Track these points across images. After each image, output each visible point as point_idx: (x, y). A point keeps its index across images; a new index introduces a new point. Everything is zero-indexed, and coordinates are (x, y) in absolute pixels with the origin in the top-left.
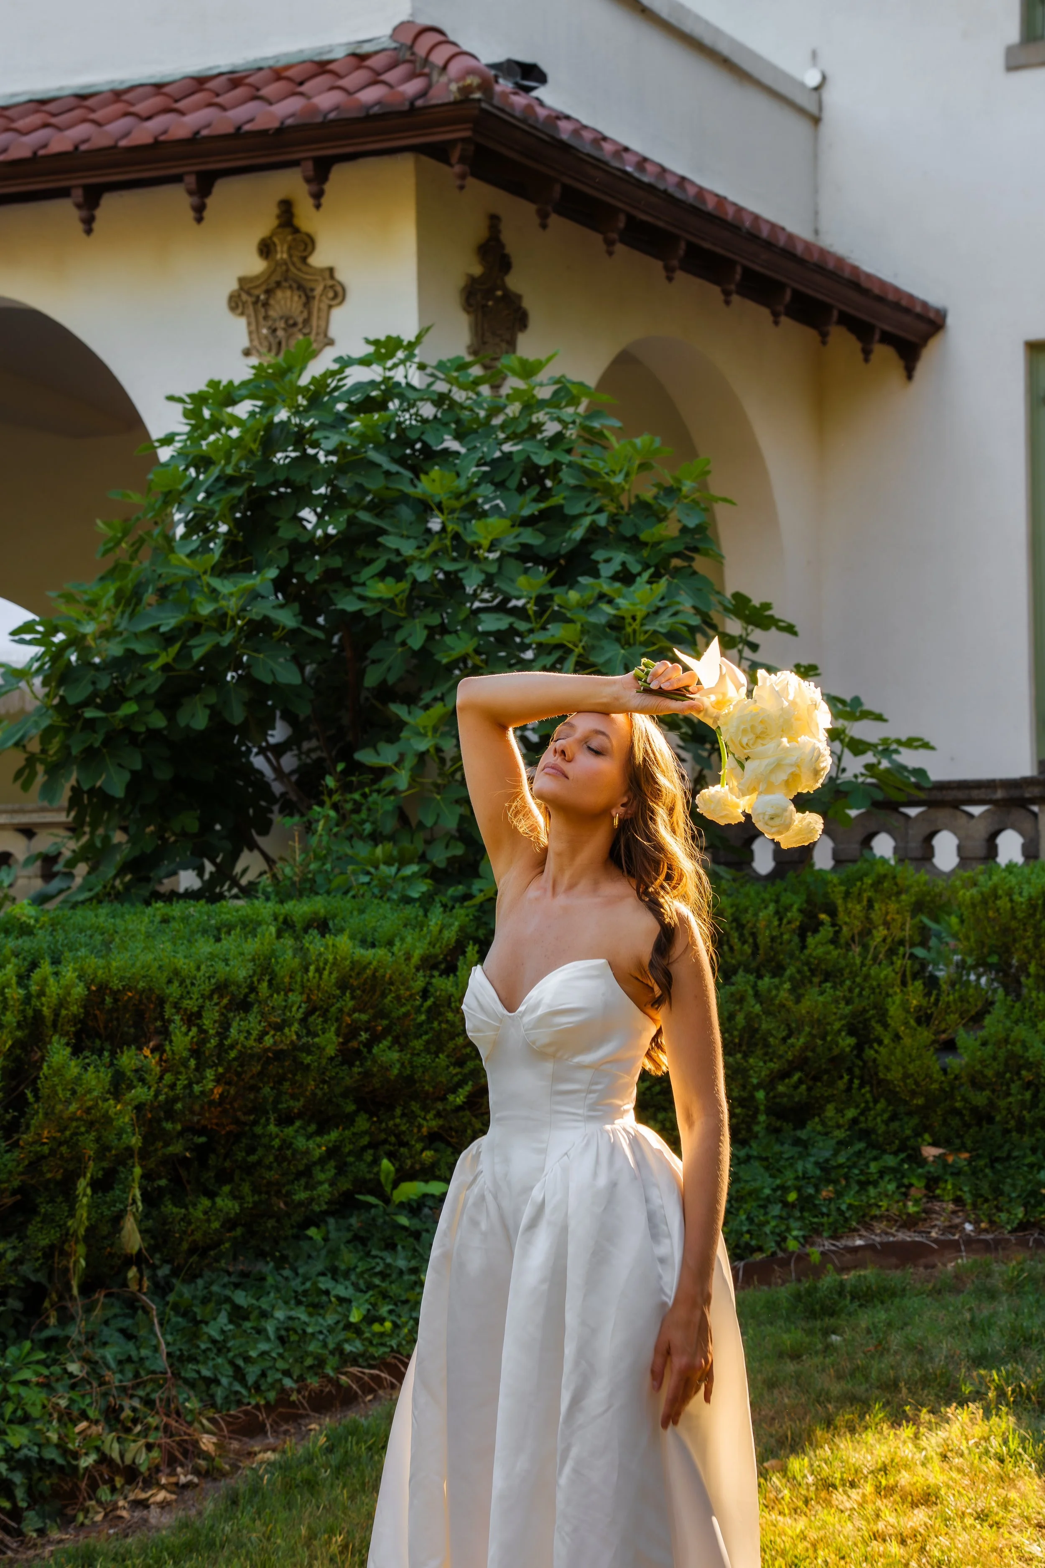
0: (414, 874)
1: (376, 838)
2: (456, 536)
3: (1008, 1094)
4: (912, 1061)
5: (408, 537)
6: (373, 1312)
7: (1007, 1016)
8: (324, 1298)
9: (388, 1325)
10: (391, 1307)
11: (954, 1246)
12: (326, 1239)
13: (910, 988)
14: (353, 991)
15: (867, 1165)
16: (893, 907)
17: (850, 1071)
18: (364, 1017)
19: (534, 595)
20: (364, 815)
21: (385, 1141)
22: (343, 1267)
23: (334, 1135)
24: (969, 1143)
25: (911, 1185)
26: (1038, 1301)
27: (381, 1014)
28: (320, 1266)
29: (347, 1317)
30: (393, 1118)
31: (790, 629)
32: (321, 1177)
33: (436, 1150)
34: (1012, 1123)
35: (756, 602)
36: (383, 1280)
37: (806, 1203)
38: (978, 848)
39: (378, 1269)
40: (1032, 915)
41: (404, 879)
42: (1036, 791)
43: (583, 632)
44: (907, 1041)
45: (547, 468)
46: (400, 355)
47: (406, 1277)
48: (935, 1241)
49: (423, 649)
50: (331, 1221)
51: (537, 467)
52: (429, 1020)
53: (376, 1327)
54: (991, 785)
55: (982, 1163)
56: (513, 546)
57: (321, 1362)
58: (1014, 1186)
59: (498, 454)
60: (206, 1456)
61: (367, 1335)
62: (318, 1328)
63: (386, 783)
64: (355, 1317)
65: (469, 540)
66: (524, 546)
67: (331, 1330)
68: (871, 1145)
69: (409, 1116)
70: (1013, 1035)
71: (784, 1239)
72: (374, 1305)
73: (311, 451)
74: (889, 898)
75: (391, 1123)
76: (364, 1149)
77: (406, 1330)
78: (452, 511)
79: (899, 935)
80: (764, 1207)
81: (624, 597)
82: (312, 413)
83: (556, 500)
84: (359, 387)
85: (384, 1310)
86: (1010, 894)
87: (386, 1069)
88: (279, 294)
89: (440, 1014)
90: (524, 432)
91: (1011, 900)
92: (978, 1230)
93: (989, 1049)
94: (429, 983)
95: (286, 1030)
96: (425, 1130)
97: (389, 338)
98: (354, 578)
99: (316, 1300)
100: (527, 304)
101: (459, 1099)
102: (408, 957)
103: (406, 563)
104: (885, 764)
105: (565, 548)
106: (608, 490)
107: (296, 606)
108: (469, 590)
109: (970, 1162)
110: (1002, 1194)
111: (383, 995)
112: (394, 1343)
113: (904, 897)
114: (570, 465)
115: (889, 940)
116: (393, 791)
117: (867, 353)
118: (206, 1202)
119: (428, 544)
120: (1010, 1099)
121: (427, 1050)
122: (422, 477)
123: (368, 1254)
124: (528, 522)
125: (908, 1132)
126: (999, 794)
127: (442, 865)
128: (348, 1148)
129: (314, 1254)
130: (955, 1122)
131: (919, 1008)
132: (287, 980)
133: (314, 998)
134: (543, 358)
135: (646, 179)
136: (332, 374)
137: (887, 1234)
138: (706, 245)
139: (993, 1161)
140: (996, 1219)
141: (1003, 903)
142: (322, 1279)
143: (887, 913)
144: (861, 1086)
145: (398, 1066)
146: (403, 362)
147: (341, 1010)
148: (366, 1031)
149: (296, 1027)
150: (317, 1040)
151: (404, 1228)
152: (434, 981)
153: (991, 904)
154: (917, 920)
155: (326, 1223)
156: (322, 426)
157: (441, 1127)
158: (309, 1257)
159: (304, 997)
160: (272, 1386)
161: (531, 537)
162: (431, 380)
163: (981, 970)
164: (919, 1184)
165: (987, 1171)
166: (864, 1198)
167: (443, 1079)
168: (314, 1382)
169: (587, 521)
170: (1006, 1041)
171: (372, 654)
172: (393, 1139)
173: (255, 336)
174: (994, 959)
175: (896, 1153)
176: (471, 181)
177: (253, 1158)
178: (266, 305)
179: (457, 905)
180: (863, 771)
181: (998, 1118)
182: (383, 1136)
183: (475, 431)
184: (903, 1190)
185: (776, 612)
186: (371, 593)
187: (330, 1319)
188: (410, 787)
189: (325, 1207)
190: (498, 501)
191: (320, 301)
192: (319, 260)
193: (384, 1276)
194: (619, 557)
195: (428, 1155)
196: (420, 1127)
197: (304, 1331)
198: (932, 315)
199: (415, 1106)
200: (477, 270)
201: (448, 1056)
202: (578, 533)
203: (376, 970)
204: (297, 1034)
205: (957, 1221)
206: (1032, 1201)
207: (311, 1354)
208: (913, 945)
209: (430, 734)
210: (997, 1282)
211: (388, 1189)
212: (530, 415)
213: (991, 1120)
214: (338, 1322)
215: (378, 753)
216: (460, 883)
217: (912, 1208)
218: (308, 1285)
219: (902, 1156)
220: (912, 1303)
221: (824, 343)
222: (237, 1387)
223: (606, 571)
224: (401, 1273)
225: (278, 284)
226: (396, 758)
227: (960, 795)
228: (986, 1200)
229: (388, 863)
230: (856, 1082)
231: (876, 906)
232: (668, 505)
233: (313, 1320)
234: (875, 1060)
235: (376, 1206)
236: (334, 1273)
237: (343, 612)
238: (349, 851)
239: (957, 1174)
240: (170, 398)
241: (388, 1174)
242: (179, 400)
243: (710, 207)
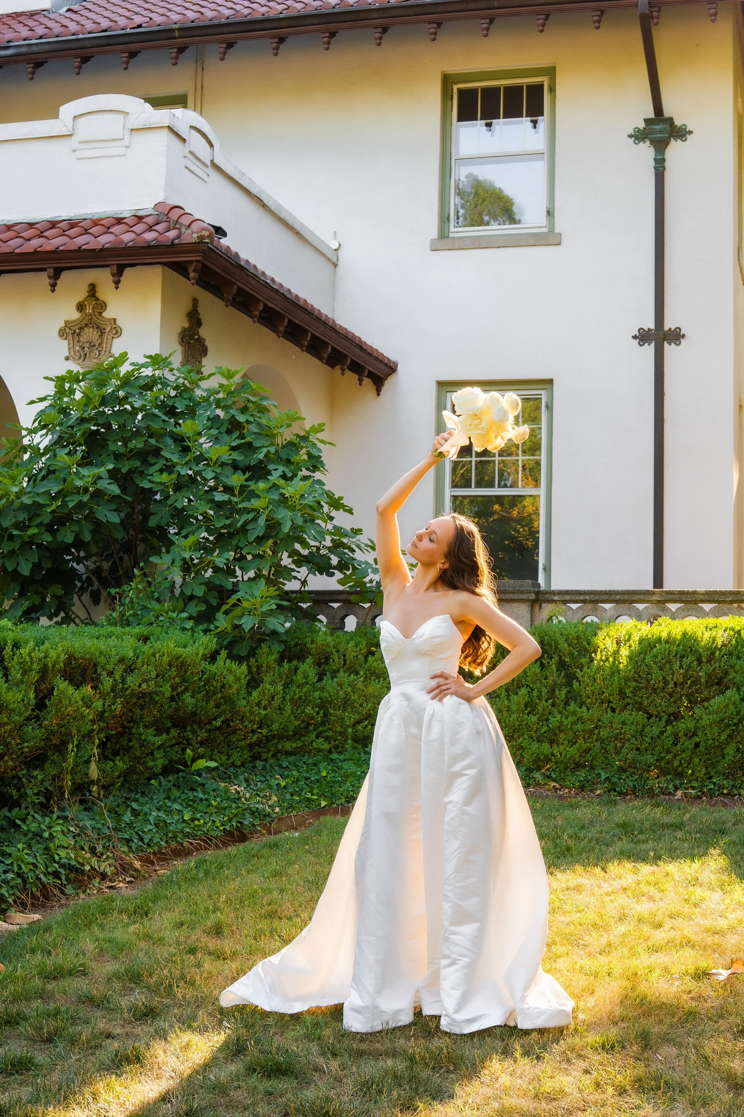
0: (185, 617)
5: (173, 453)
6: (194, 816)
8: (170, 809)
9: (202, 821)
10: (201, 814)
20: (154, 588)
29: (183, 817)
30: (186, 731)
31: (350, 511)
32: (158, 756)
33: (205, 748)
36: (194, 803)
39: (191, 798)
43: (269, 503)
46: (161, 364)
49: (182, 508)
53: (196, 823)
56: (228, 460)
59: (214, 415)
60: (136, 870)
61: (193, 825)
64: (186, 817)
65: (206, 455)
66: (234, 460)
67: (177, 822)
72: (194, 813)
73: (126, 407)
75: (185, 734)
76: (174, 745)
77: (209, 825)
83: (248, 439)
85: (199, 815)
88: (86, 330)
96: (199, 738)
97: (156, 355)
98: (147, 472)
99: (167, 809)
100: (207, 343)
101: (218, 723)
103: (174, 465)
105: (256, 462)
107: (119, 484)
112: (205, 830)
114: (254, 422)
117: (361, 382)
118: (111, 763)
123: (183, 792)
124: (235, 449)
128: (168, 744)
134: (237, 369)
135: (275, 287)
136: (135, 371)
138: (297, 321)
145: (192, 706)
146: (163, 367)
151: (197, 782)
160: (155, 844)
161: (237, 456)
167: (210, 714)
168: (174, 844)
169: (265, 450)
171: (151, 510)
172: (185, 742)
173: (72, 350)
177: (130, 744)
178: (78, 335)
185: (344, 502)
186: (156, 479)
187: (176, 818)
191: (109, 335)
192: (108, 314)
193: (194, 801)
194: (281, 468)
195: (201, 750)
196: (198, 736)
197: (165, 822)
198: (391, 365)
199: (196, 727)
200: (187, 325)
202: (261, 455)
209: (188, 550)
211: (189, 763)
214: (179, 820)
215: (161, 558)
216: (205, 623)
222: (140, 844)
223: (276, 474)
225: (86, 325)
226: (171, 561)
232: (302, 444)
237: (141, 488)
238: (148, 605)
240: (46, 378)
241: (189, 756)
242: (51, 379)
243: (301, 303)
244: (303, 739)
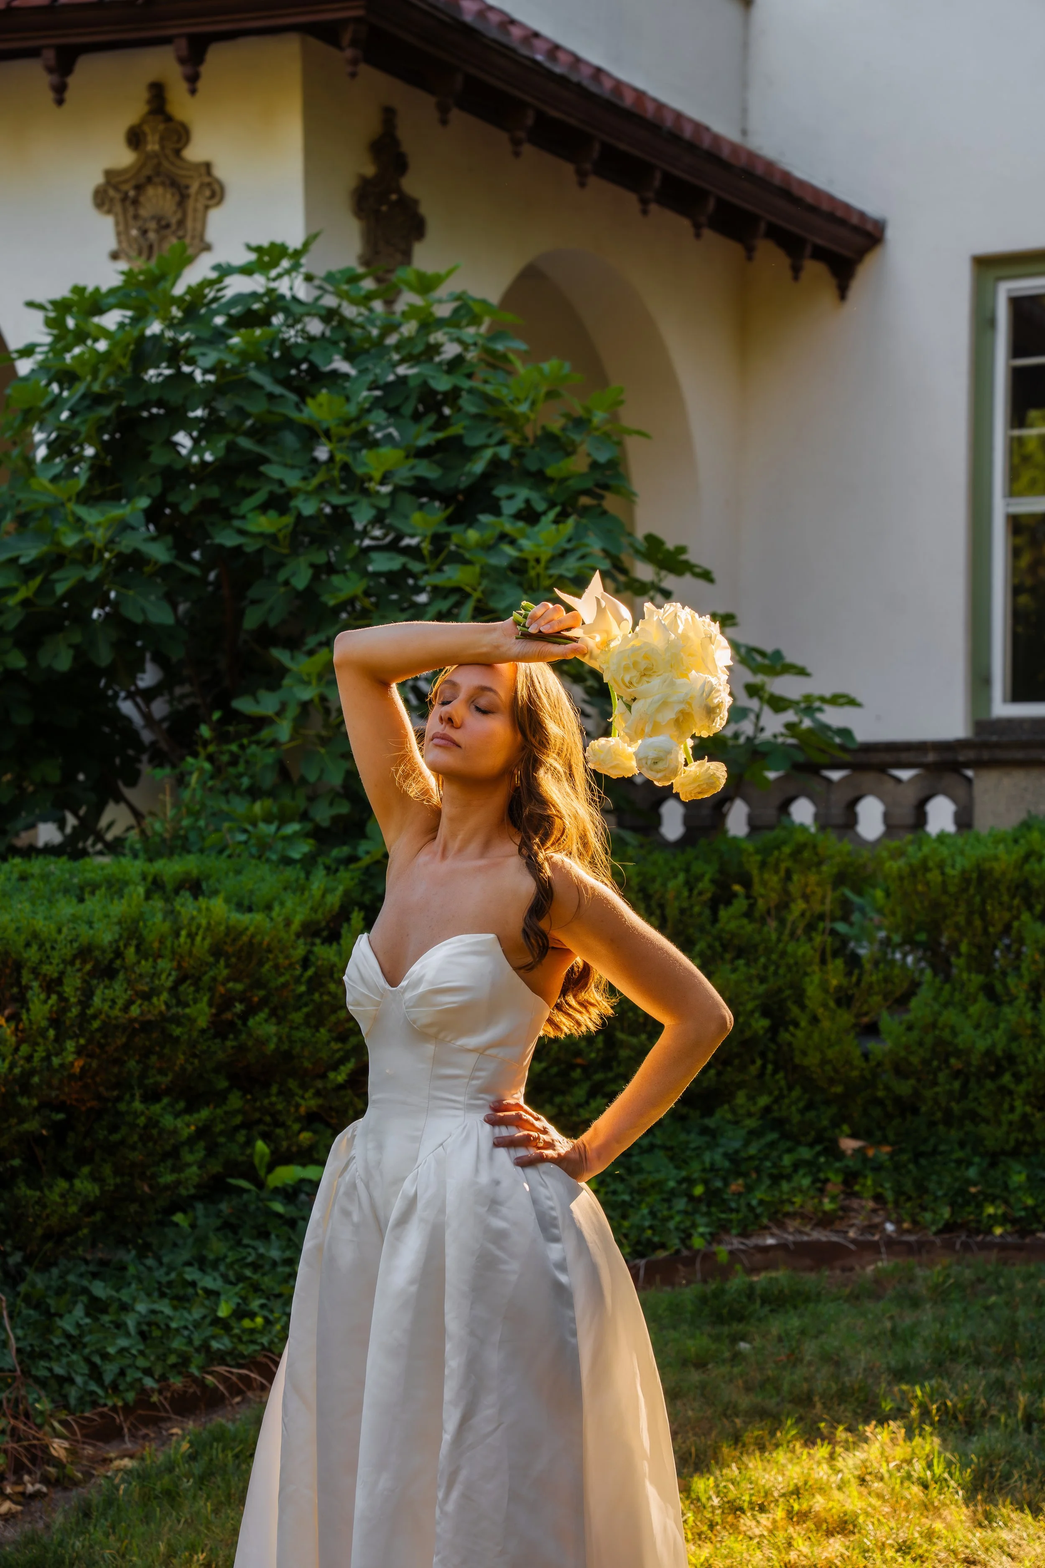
0: (295, 834)
1: (254, 793)
2: (345, 467)
3: (935, 1083)
4: (831, 1046)
5: (293, 467)
6: (243, 1307)
7: (935, 999)
8: (190, 1290)
9: (259, 1320)
10: (263, 1301)
11: (874, 1247)
12: (193, 1226)
13: (830, 967)
14: (228, 959)
15: (780, 1158)
16: (813, 878)
17: (763, 1055)
18: (239, 987)
19: (429, 533)
20: (241, 768)
21: (260, 1121)
22: (211, 1256)
23: (204, 1114)
24: (891, 1136)
25: (827, 1180)
26: (965, 1310)
27: (259, 984)
28: (186, 1255)
29: (215, 1311)
30: (268, 1096)
31: (706, 576)
32: (189, 1158)
33: (315, 1132)
34: (939, 1115)
35: (670, 545)
36: (255, 1271)
37: (713, 1197)
38: (906, 815)
39: (250, 1259)
40: (965, 890)
41: (285, 838)
42: (971, 755)
43: (483, 575)
44: (826, 1024)
45: (445, 394)
46: (285, 264)
47: (280, 1269)
48: (853, 1241)
49: (308, 589)
50: (200, 1206)
51: (433, 393)
52: (310, 991)
53: (247, 1323)
54: (921, 747)
55: (904, 1157)
56: (407, 479)
57: (185, 1360)
58: (940, 1183)
59: (391, 378)
60: (57, 1463)
61: (236, 1331)
62: (182, 1323)
63: (265, 734)
64: (224, 1311)
65: (360, 471)
66: (420, 480)
67: (197, 1325)
68: (785, 1136)
69: (286, 1094)
70: (942, 1020)
71: (690, 1236)
72: (244, 1299)
73: (186, 369)
74: (809, 868)
75: (266, 1102)
76: (237, 1128)
77: (278, 1327)
78: (341, 439)
79: (818, 908)
80: (668, 1200)
81: (527, 537)
82: (188, 326)
83: (455, 430)
84: (239, 299)
85: (255, 1304)
86: (941, 866)
87: (261, 1042)
88: (150, 191)
89: (322, 985)
90: (421, 354)
91: (943, 873)
92: (900, 1231)
93: (915, 1035)
94: (310, 952)
95: (155, 1000)
96: (302, 1110)
97: (273, 245)
98: (233, 510)
99: (182, 1293)
100: (424, 210)
101: (341, 1077)
102: (288, 923)
103: (290, 495)
104: (807, 723)
105: (464, 482)
106: (512, 420)
107: (169, 539)
108: (359, 526)
109: (892, 1155)
110: (926, 1191)
111: (261, 964)
112: (265, 1340)
113: (825, 868)
114: (471, 391)
115: (808, 914)
116: (274, 743)
117: (796, 270)
118: (63, 1184)
119: (314, 474)
120: (937, 1089)
121: (307, 1023)
122: (309, 401)
123: (239, 1243)
124: (423, 453)
125: (825, 1123)
126: (931, 757)
127: (326, 824)
128: (220, 1127)
129: (180, 1242)
130: (876, 1112)
131: (839, 988)
132: (156, 945)
133: (185, 965)
134: (443, 271)
135: (558, 70)
136: (211, 283)
137: (801, 1232)
138: (623, 146)
139: (917, 1156)
140: (919, 1218)
141: (934, 876)
142: (188, 1269)
143: (806, 885)
144: (775, 1072)
145: (275, 1040)
146: (288, 272)
147: (214, 979)
148: (241, 1002)
149: (165, 996)
150: (188, 1011)
151: (278, 1215)
152: (316, 949)
153: (920, 877)
154: (838, 893)
155: (194, 1208)
156: (199, 341)
157: (320, 1107)
158: (175, 1245)
159: (175, 964)
160: (131, 1386)
161: (427, 470)
162: (317, 293)
163: (907, 948)
164: (836, 1178)
165: (911, 1166)
166: (776, 1193)
167: (324, 1055)
168: (177, 1382)
169: (488, 453)
170: (934, 1025)
171: (252, 593)
172: (268, 1119)
173: (123, 237)
174: (922, 937)
175: (811, 1145)
176: (364, 69)
177: (116, 1137)
178: (135, 202)
179: (342, 868)
180: (783, 730)
181: (924, 1109)
182: (257, 1115)
183: (367, 351)
184: (819, 1185)
185: (690, 557)
186: (252, 528)
187: (197, 1313)
188: (292, 739)
189: (192, 1191)
190: (392, 430)
191: (196, 200)
192: (195, 153)
193: (255, 1267)
194: (523, 493)
195: (305, 1137)
196: (298, 1106)
197: (168, 1326)
198: (869, 227)
199: (292, 1084)
200: (370, 170)
201: (330, 1031)
202: (478, 466)
203: (253, 936)
204: (166, 1004)
205: (877, 1220)
206: (960, 1200)
207: (174, 1351)
208: (833, 919)
209: (314, 682)
210: (920, 1288)
211: (262, 1173)
212: (428, 334)
213: (915, 1111)
214: (204, 1317)
215: (257, 702)
216: (344, 843)
217: (828, 1205)
218: (173, 1276)
219: (818, 1148)
220: (827, 1309)
221: (750, 258)
222: (93, 1387)
223: (509, 508)
224: (274, 1264)
225: (149, 180)
226: (277, 707)
227: (887, 757)
228: (909, 1199)
229: (268, 820)
230: (770, 1067)
231: (795, 877)
232: (577, 438)
233: (178, 1314)
234: (790, 1044)
235: (248, 1191)
236: (201, 1263)
237: (221, 547)
238: (225, 807)
239: (878, 1168)
240: (31, 304)
241: (262, 1156)
242: (40, 307)
243: (628, 101)
244: (558, 1100)
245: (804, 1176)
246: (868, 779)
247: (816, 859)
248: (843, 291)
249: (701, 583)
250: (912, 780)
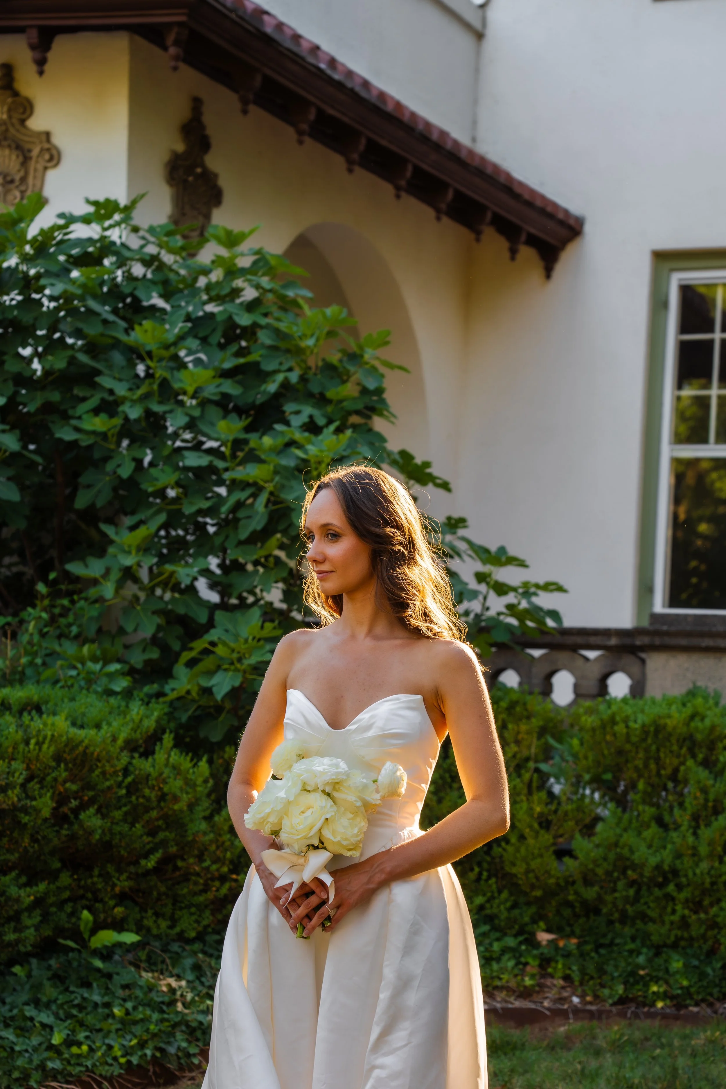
0: (117, 671)
3: (614, 890)
4: (534, 858)
5: (120, 380)
6: (71, 1037)
7: (618, 824)
8: (29, 1024)
9: (86, 1047)
10: (87, 1034)
11: (563, 1014)
12: (29, 976)
13: (535, 797)
14: (66, 764)
15: (491, 944)
16: (524, 727)
17: (479, 864)
18: (74, 787)
19: (228, 439)
20: (71, 618)
21: (83, 897)
22: (44, 999)
23: (42, 887)
24: (578, 931)
25: (526, 964)
26: (637, 1058)
27: (88, 786)
28: (25, 997)
29: (51, 1039)
30: (91, 877)
31: (445, 486)
32: (29, 923)
33: (126, 908)
34: (616, 915)
35: (418, 460)
36: (80, 1011)
38: (591, 686)
39: (76, 1002)
40: (644, 740)
41: (108, 674)
42: (645, 640)
43: (275, 473)
44: (531, 841)
45: (245, 328)
46: (117, 217)
47: (100, 1010)
48: (548, 1009)
49: (131, 478)
50: (34, 961)
51: (235, 326)
52: (129, 794)
53: (75, 1050)
54: (607, 633)
55: (588, 947)
56: (213, 394)
57: (26, 1076)
58: (616, 967)
59: (200, 313)
61: (66, 1056)
62: (24, 1047)
63: (93, 592)
64: (56, 1040)
65: (175, 386)
66: (225, 395)
67: (35, 1049)
68: (494, 928)
69: (106, 876)
70: (622, 841)
72: (73, 1031)
73: (35, 296)
74: (520, 720)
75: (89, 881)
76: (65, 901)
77: (99, 1054)
78: (161, 359)
79: (525, 753)
81: (313, 444)
82: (38, 261)
83: (251, 358)
84: (79, 242)
86: (626, 721)
87: (91, 833)
89: (137, 790)
90: (226, 296)
91: (627, 727)
92: (583, 1002)
93: (601, 852)
94: (130, 763)
95: (10, 792)
96: (117, 890)
97: (108, 201)
98: (71, 412)
99: (23, 1024)
100: (222, 182)
101: (151, 863)
102: (114, 739)
103: (118, 402)
104: (524, 604)
105: (260, 399)
106: (299, 351)
107: (17, 432)
108: (170, 430)
109: (579, 946)
110: (605, 973)
111: (91, 770)
112: (89, 1063)
113: (534, 720)
114: (266, 327)
115: (518, 756)
116: (100, 600)
117: (513, 252)
119: (138, 387)
120: (616, 895)
121: (125, 820)
122: (136, 328)
123: (67, 990)
124: (228, 374)
125: (527, 919)
126: (613, 641)
127: (139, 666)
128: (52, 899)
129: (18, 988)
130: (567, 912)
131: (541, 815)
132: (10, 750)
133: (33, 767)
134: (246, 230)
135: (336, 77)
136: (60, 228)
137: (506, 1002)
138: (384, 143)
139: (598, 947)
140: (599, 993)
141: (620, 728)
142: (26, 1008)
143: (518, 733)
144: (489, 878)
145: (100, 831)
146: (118, 223)
147: (55, 779)
148: (75, 799)
149: (17, 790)
150: (34, 803)
151: (98, 970)
152: (134, 761)
153: (608, 729)
154: (543, 740)
155: (29, 963)
156: (48, 273)
157: (131, 889)
158: (14, 990)
159: (25, 765)
161: (230, 388)
162: (142, 242)
163: (595, 785)
164: (534, 963)
165: (593, 954)
166: (488, 971)
167: (137, 845)
169: (280, 377)
170: (616, 845)
171: (84, 479)
172: (90, 895)
174: (608, 776)
175: (516, 936)
176: (183, 67)
179: (153, 700)
180: (504, 610)
181: (605, 910)
182: (81, 892)
183: (181, 291)
184: (521, 966)
185: (434, 471)
186: (87, 426)
187: (35, 1041)
188: (115, 597)
189: (30, 948)
190: (200, 354)
191: (37, 162)
192: (36, 123)
193: (80, 1008)
194: (307, 410)
195: (119, 911)
196: (114, 885)
197: (12, 1049)
198: (572, 222)
199: (110, 868)
200: (180, 147)
201: (143, 827)
202: (272, 387)
203: (87, 747)
204: (17, 796)
205: (565, 994)
206: (631, 980)
207: (17, 1068)
208: (536, 761)
209: (134, 552)
210: (602, 1043)
211: (86, 936)
212: (232, 280)
213: (597, 912)
214: (40, 1044)
215: (87, 566)
216: (153, 683)
217: (528, 982)
218: (15, 1011)
219: (521, 938)
221: (478, 240)
223: (296, 421)
224: (96, 1005)
227: (579, 640)
228: (591, 978)
229: (94, 660)
230: (485, 874)
231: (510, 726)
232: (351, 369)
233: (21, 1040)
234: (501, 857)
235: (73, 949)
236: (37, 1003)
237: (61, 441)
238: (58, 648)
239: (567, 955)
241: (87, 923)
243: (390, 108)
245: (509, 959)
246: (563, 656)
247: (525, 713)
248: (548, 272)
249: (441, 492)
250: (597, 659)
